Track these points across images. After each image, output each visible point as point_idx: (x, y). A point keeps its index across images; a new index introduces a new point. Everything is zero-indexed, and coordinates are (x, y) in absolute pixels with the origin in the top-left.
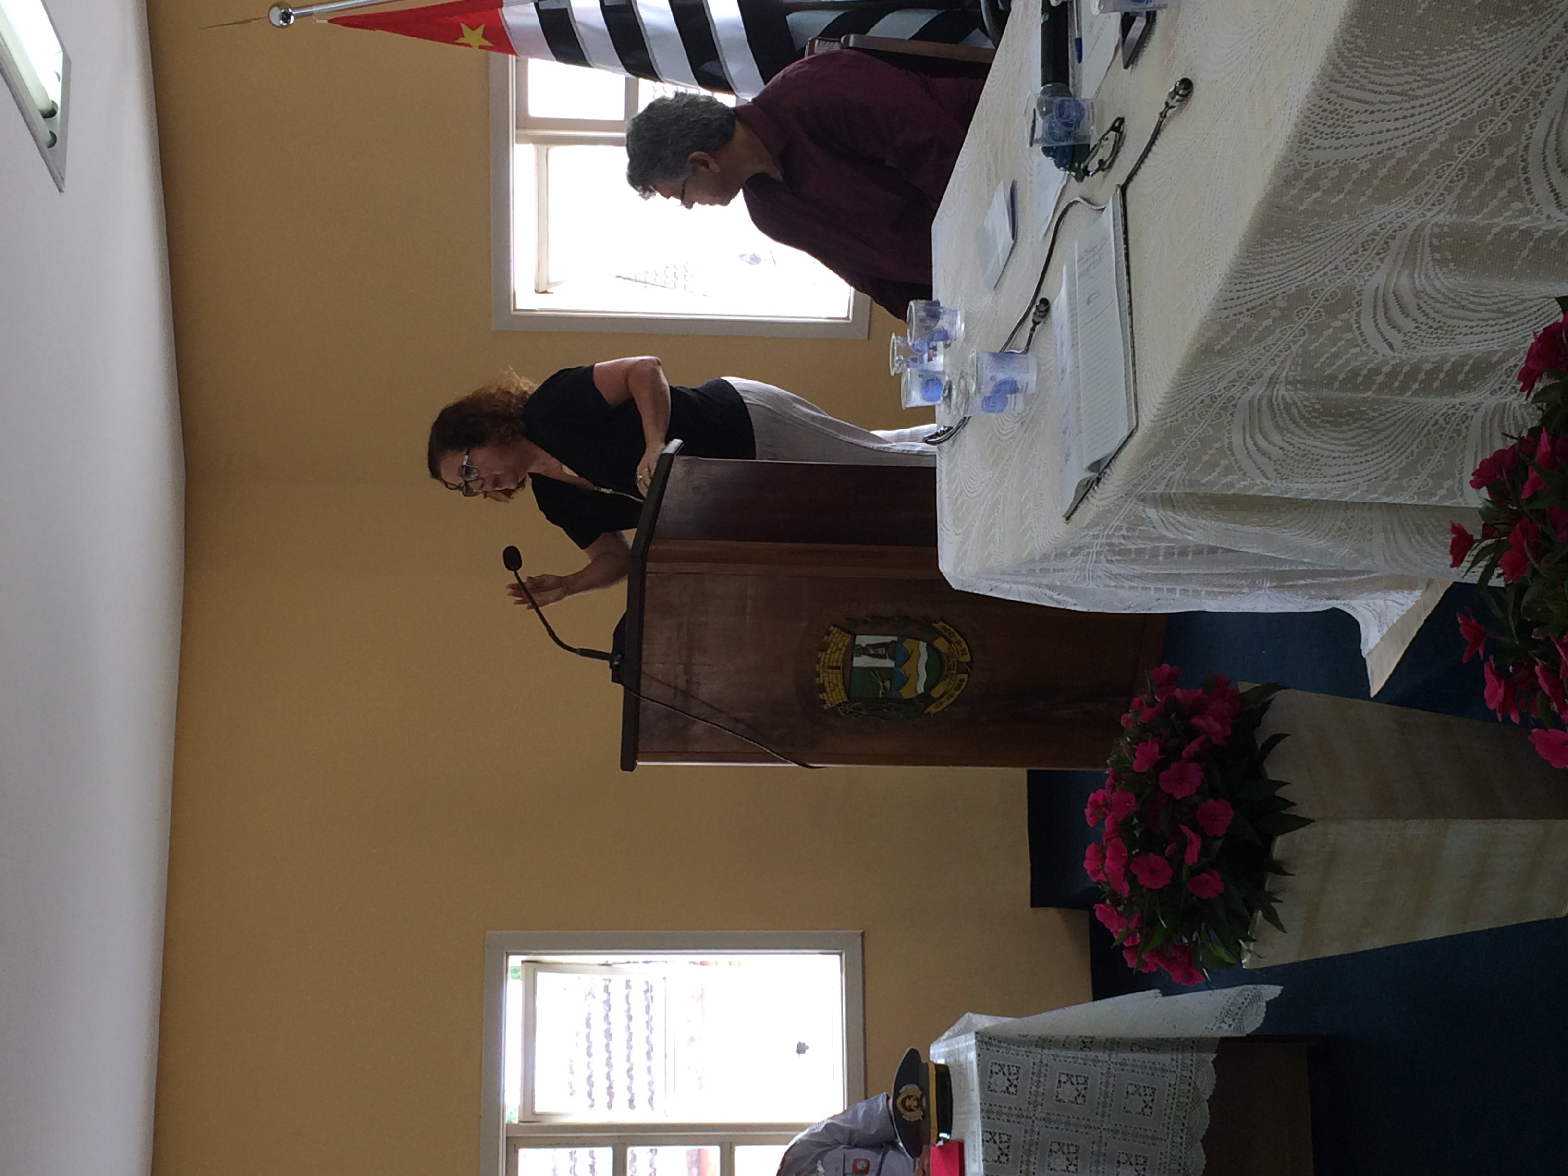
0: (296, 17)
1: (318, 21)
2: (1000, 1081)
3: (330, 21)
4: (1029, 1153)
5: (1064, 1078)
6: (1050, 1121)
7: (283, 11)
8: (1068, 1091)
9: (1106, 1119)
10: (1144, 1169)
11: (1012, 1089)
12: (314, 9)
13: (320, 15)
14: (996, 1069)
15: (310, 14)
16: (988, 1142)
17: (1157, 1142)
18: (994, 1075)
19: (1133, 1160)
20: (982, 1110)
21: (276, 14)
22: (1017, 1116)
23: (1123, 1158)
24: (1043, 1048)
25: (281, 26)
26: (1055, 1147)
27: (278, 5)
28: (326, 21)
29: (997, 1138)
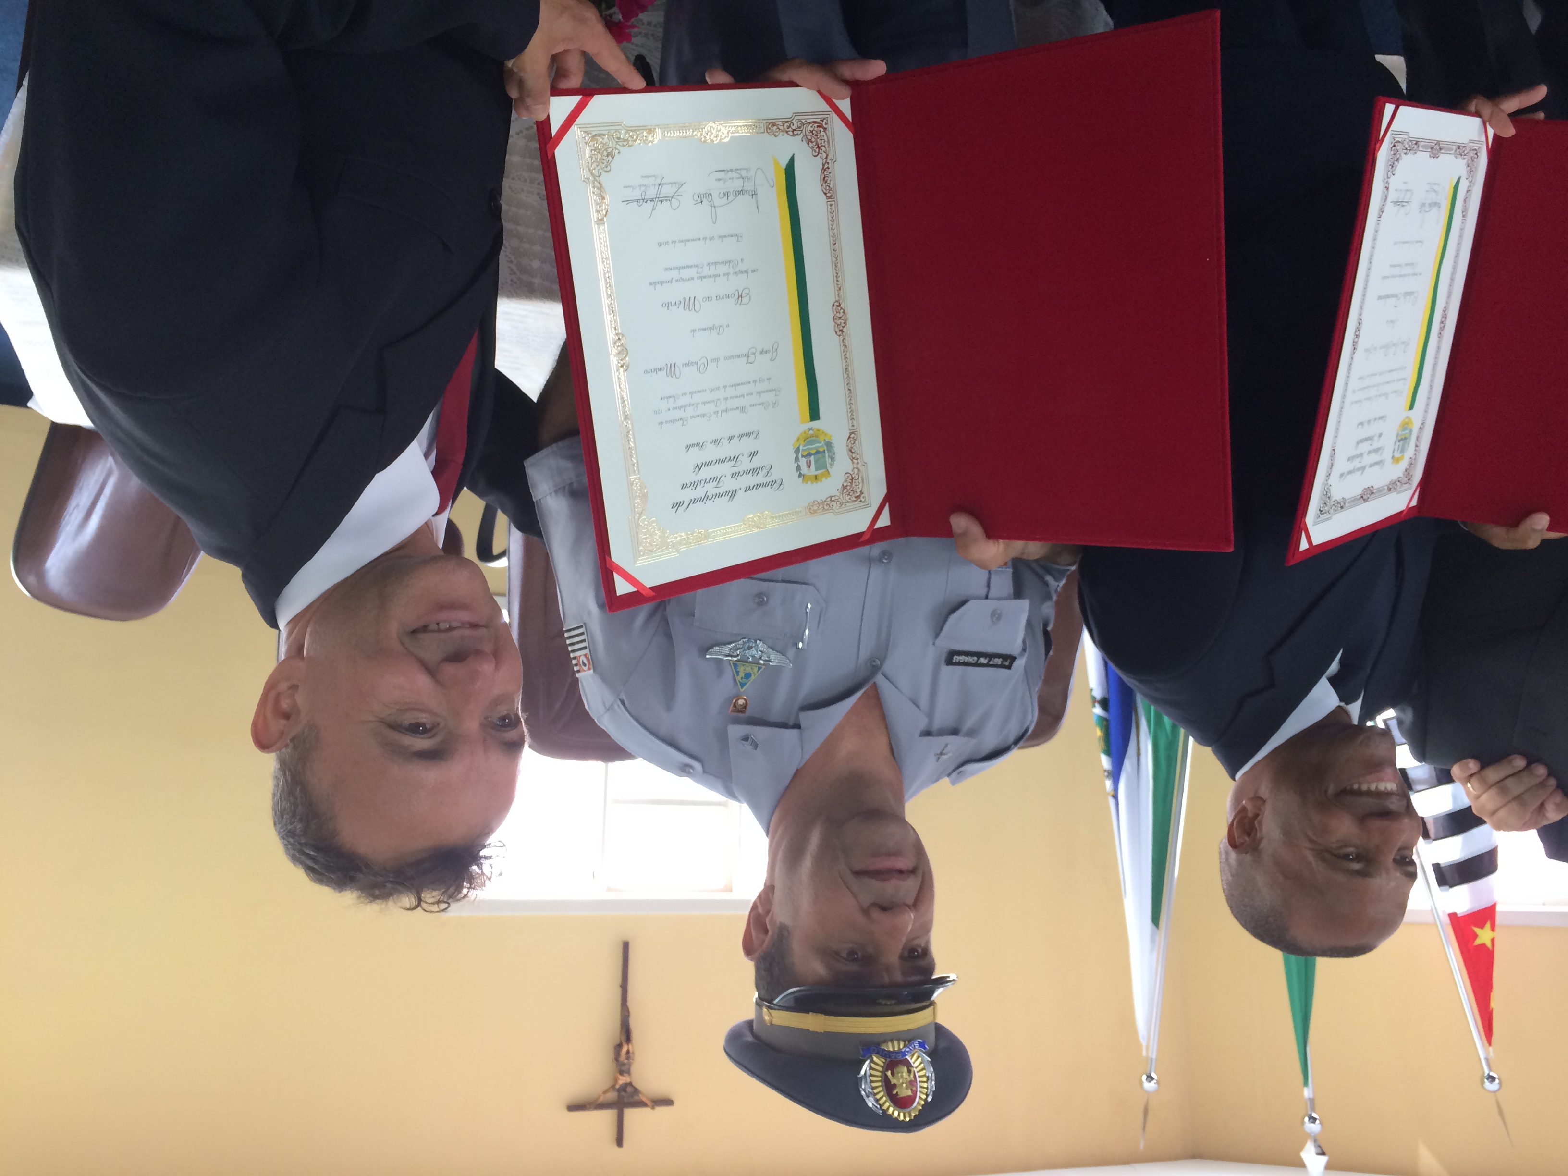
0: (1490, 1069)
1: (1491, 1054)
3: (1490, 1043)
7: (1486, 1081)
12: (1482, 1056)
13: (1487, 1052)
15: (1487, 1059)
21: (1494, 1086)
25: (1500, 1083)
27: (1483, 1083)
28: (1491, 1049)
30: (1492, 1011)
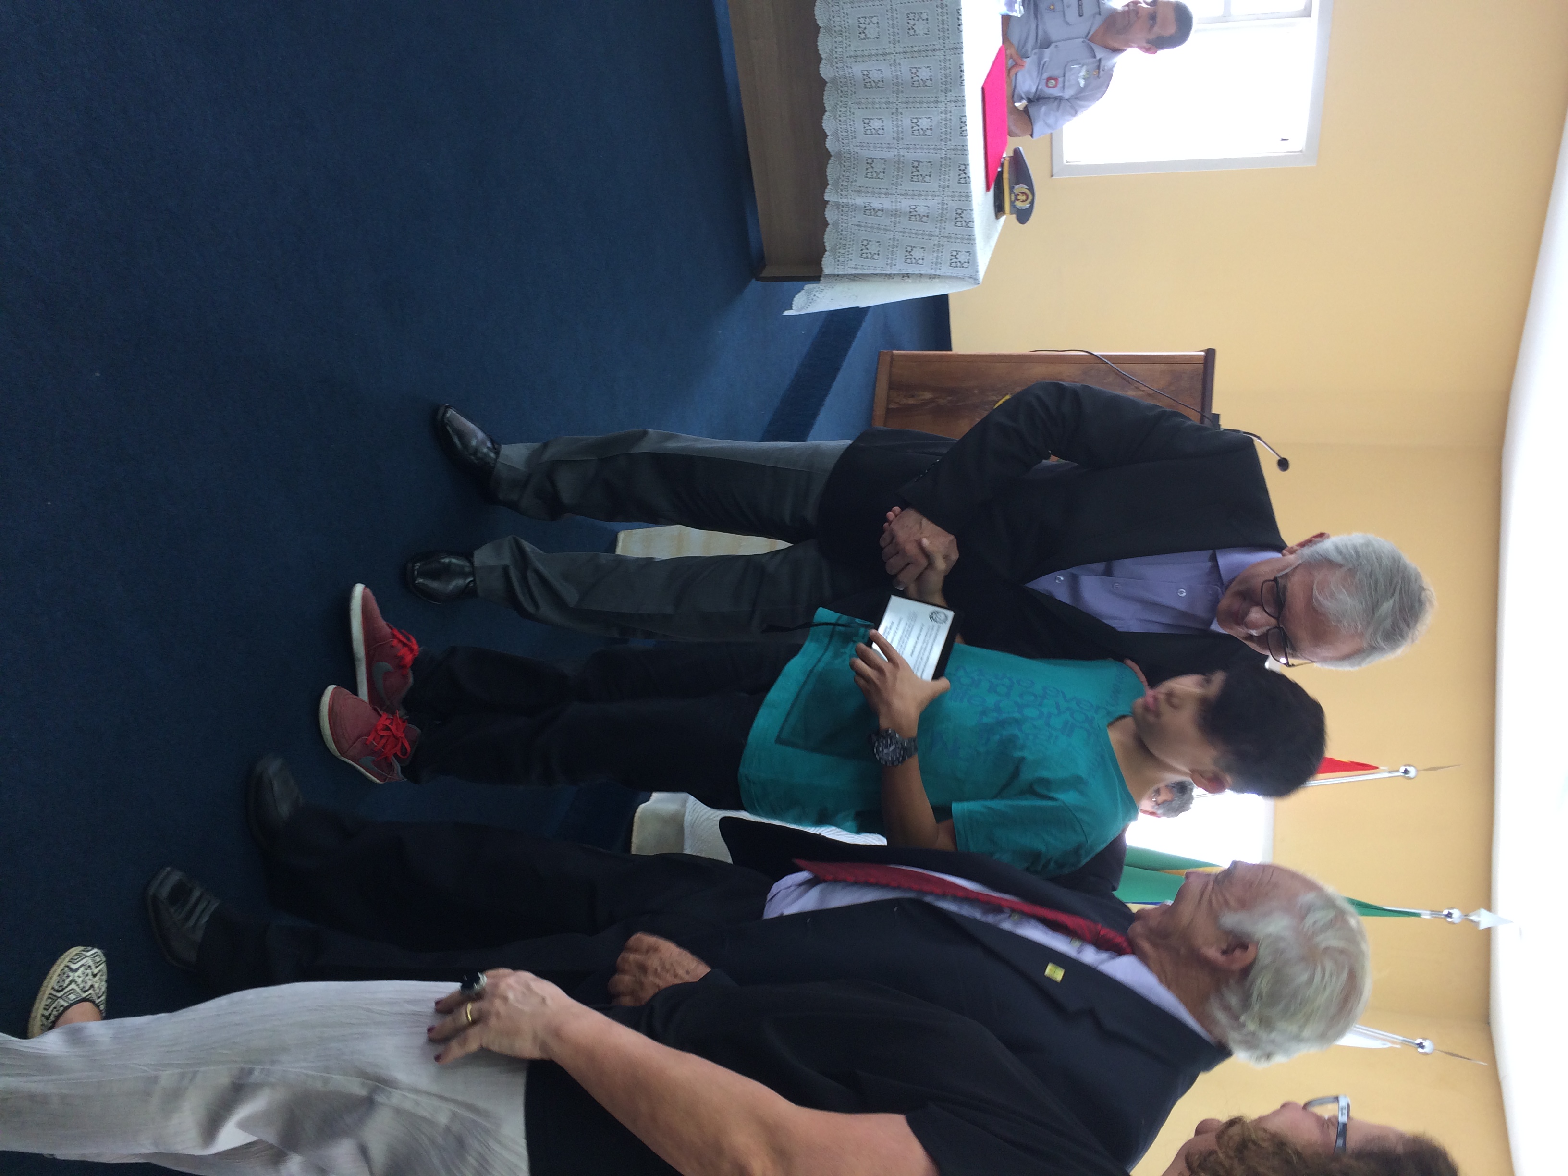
0: (1398, 771)
1: (1385, 768)
2: (962, 257)
3: (1377, 768)
4: (942, 215)
5: (920, 261)
6: (929, 235)
7: (1407, 776)
8: (917, 254)
9: (891, 237)
10: (865, 207)
11: (955, 253)
12: (1387, 775)
13: (1384, 771)
14: (966, 265)
15: (1390, 772)
16: (970, 222)
17: (858, 223)
19: (873, 213)
20: (974, 240)
21: (1413, 772)
22: (950, 237)
23: (880, 213)
24: (935, 275)
25: (1409, 766)
26: (925, 219)
27: (1409, 778)
28: (1382, 768)
29: (964, 224)
30: (1351, 762)
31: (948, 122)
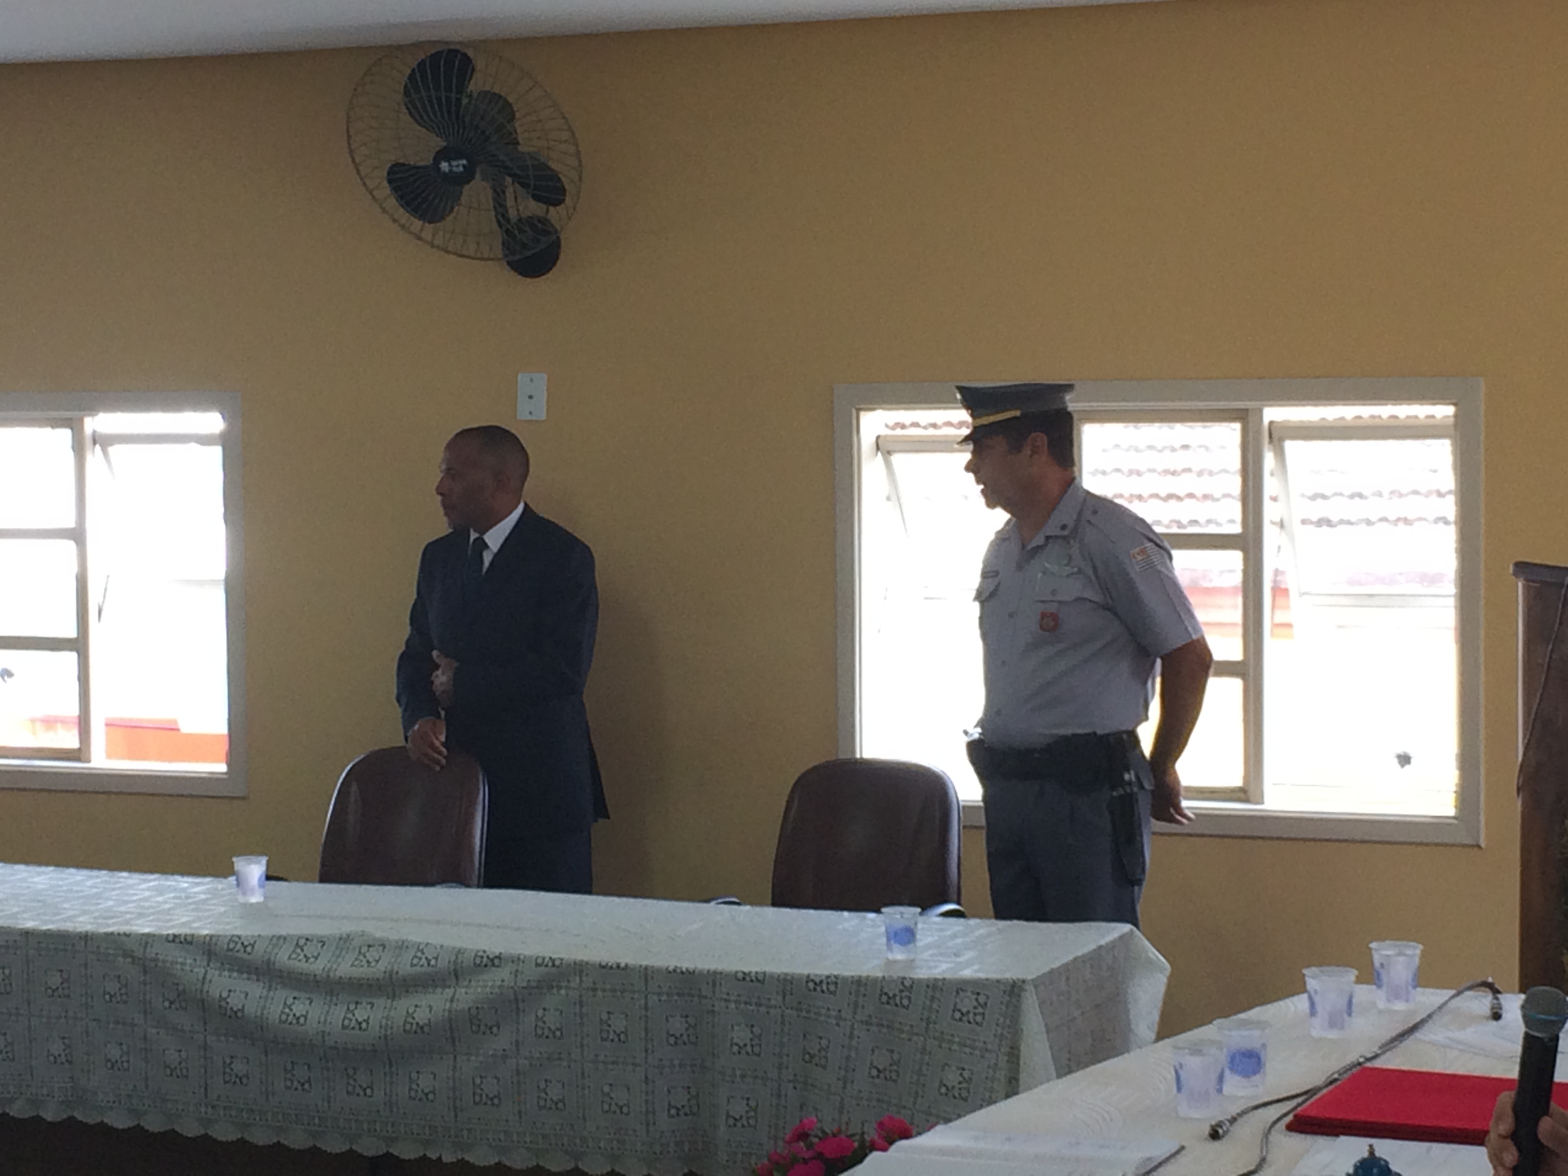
2: (967, 1003)
4: (890, 1027)
6: (923, 1054)
11: (958, 1015)
16: (903, 983)
18: (975, 997)
22: (928, 1018)
24: (1006, 1054)
26: (896, 1057)
29: (906, 993)
31: (743, 999)
